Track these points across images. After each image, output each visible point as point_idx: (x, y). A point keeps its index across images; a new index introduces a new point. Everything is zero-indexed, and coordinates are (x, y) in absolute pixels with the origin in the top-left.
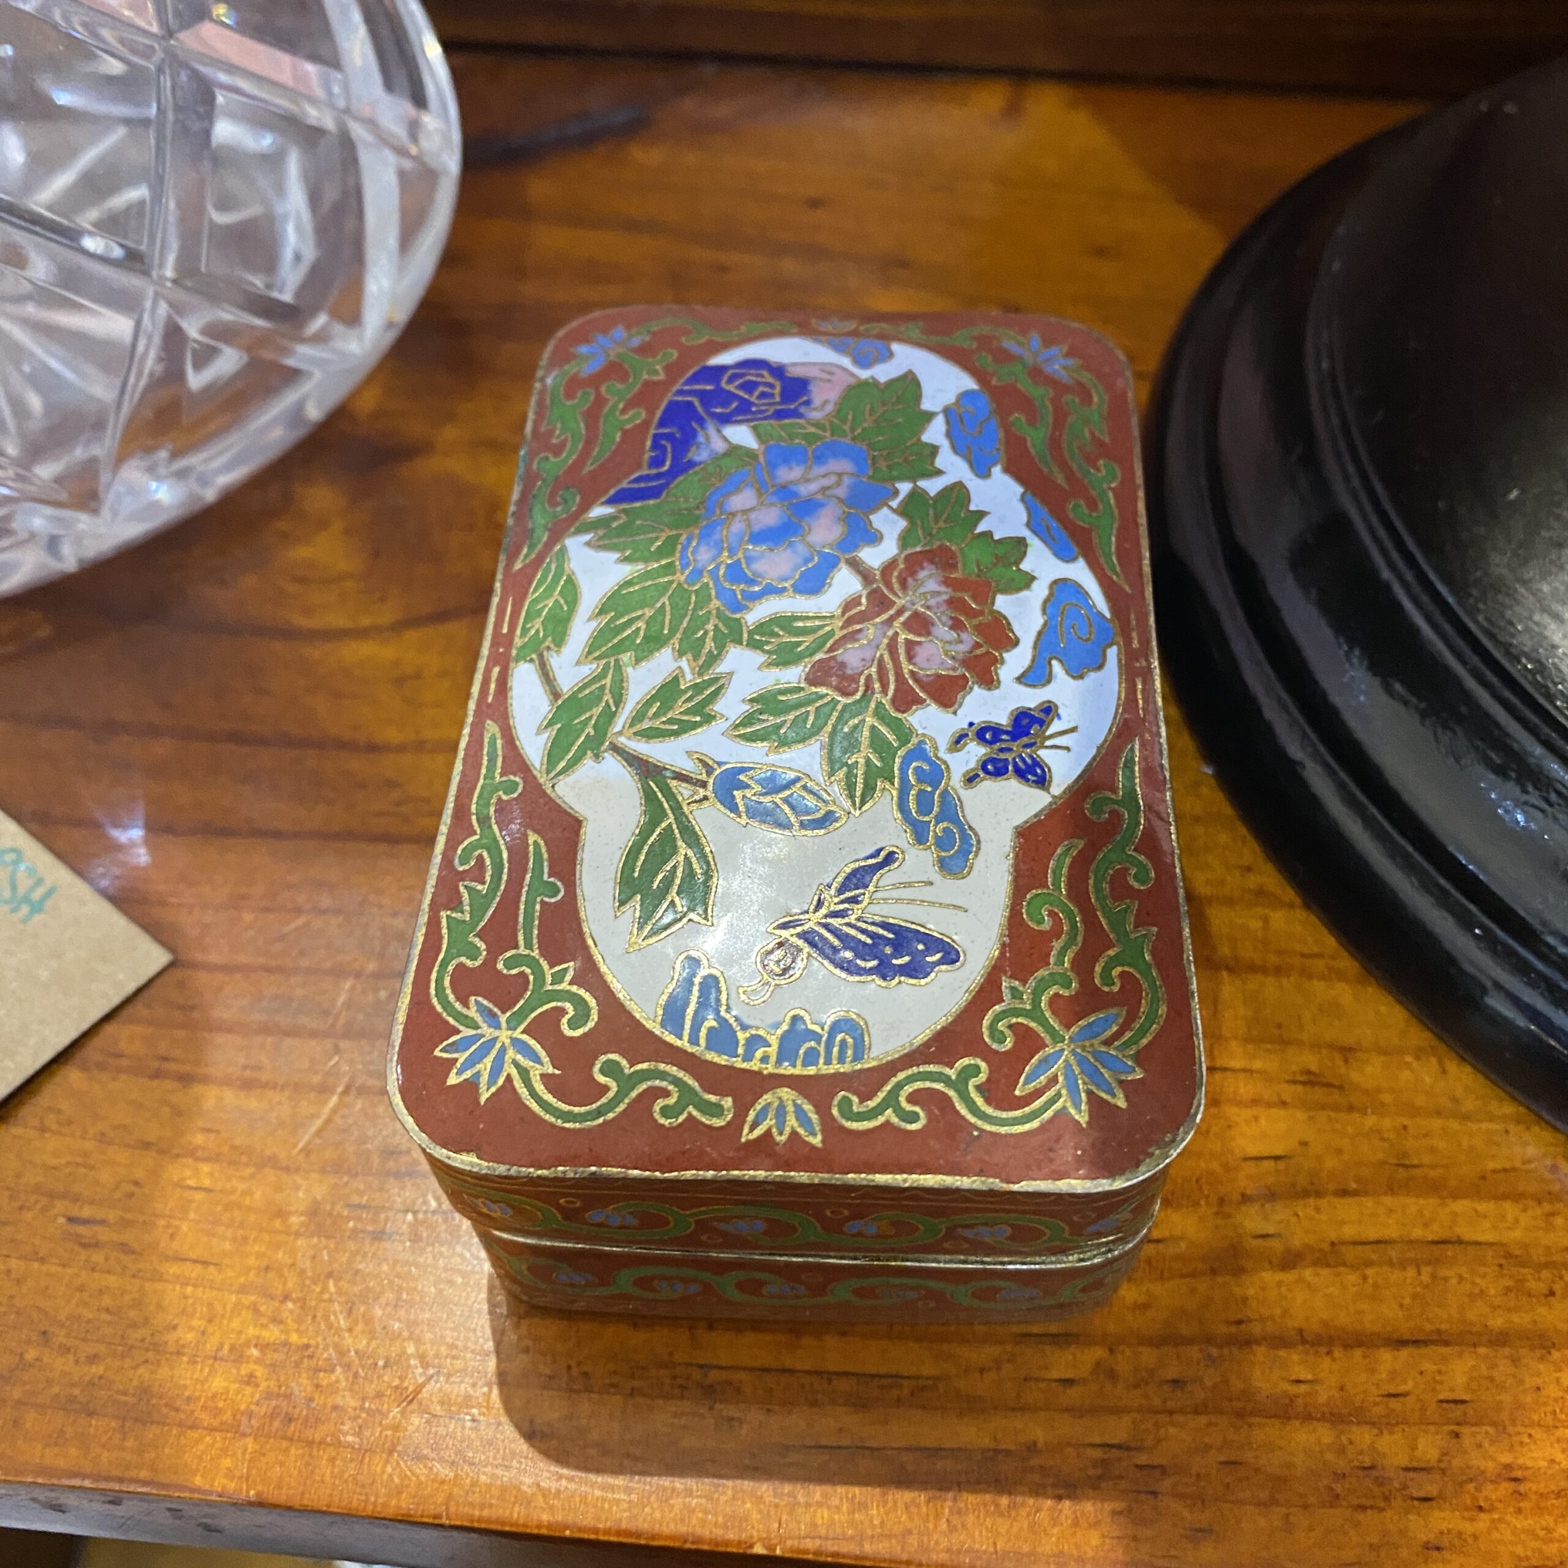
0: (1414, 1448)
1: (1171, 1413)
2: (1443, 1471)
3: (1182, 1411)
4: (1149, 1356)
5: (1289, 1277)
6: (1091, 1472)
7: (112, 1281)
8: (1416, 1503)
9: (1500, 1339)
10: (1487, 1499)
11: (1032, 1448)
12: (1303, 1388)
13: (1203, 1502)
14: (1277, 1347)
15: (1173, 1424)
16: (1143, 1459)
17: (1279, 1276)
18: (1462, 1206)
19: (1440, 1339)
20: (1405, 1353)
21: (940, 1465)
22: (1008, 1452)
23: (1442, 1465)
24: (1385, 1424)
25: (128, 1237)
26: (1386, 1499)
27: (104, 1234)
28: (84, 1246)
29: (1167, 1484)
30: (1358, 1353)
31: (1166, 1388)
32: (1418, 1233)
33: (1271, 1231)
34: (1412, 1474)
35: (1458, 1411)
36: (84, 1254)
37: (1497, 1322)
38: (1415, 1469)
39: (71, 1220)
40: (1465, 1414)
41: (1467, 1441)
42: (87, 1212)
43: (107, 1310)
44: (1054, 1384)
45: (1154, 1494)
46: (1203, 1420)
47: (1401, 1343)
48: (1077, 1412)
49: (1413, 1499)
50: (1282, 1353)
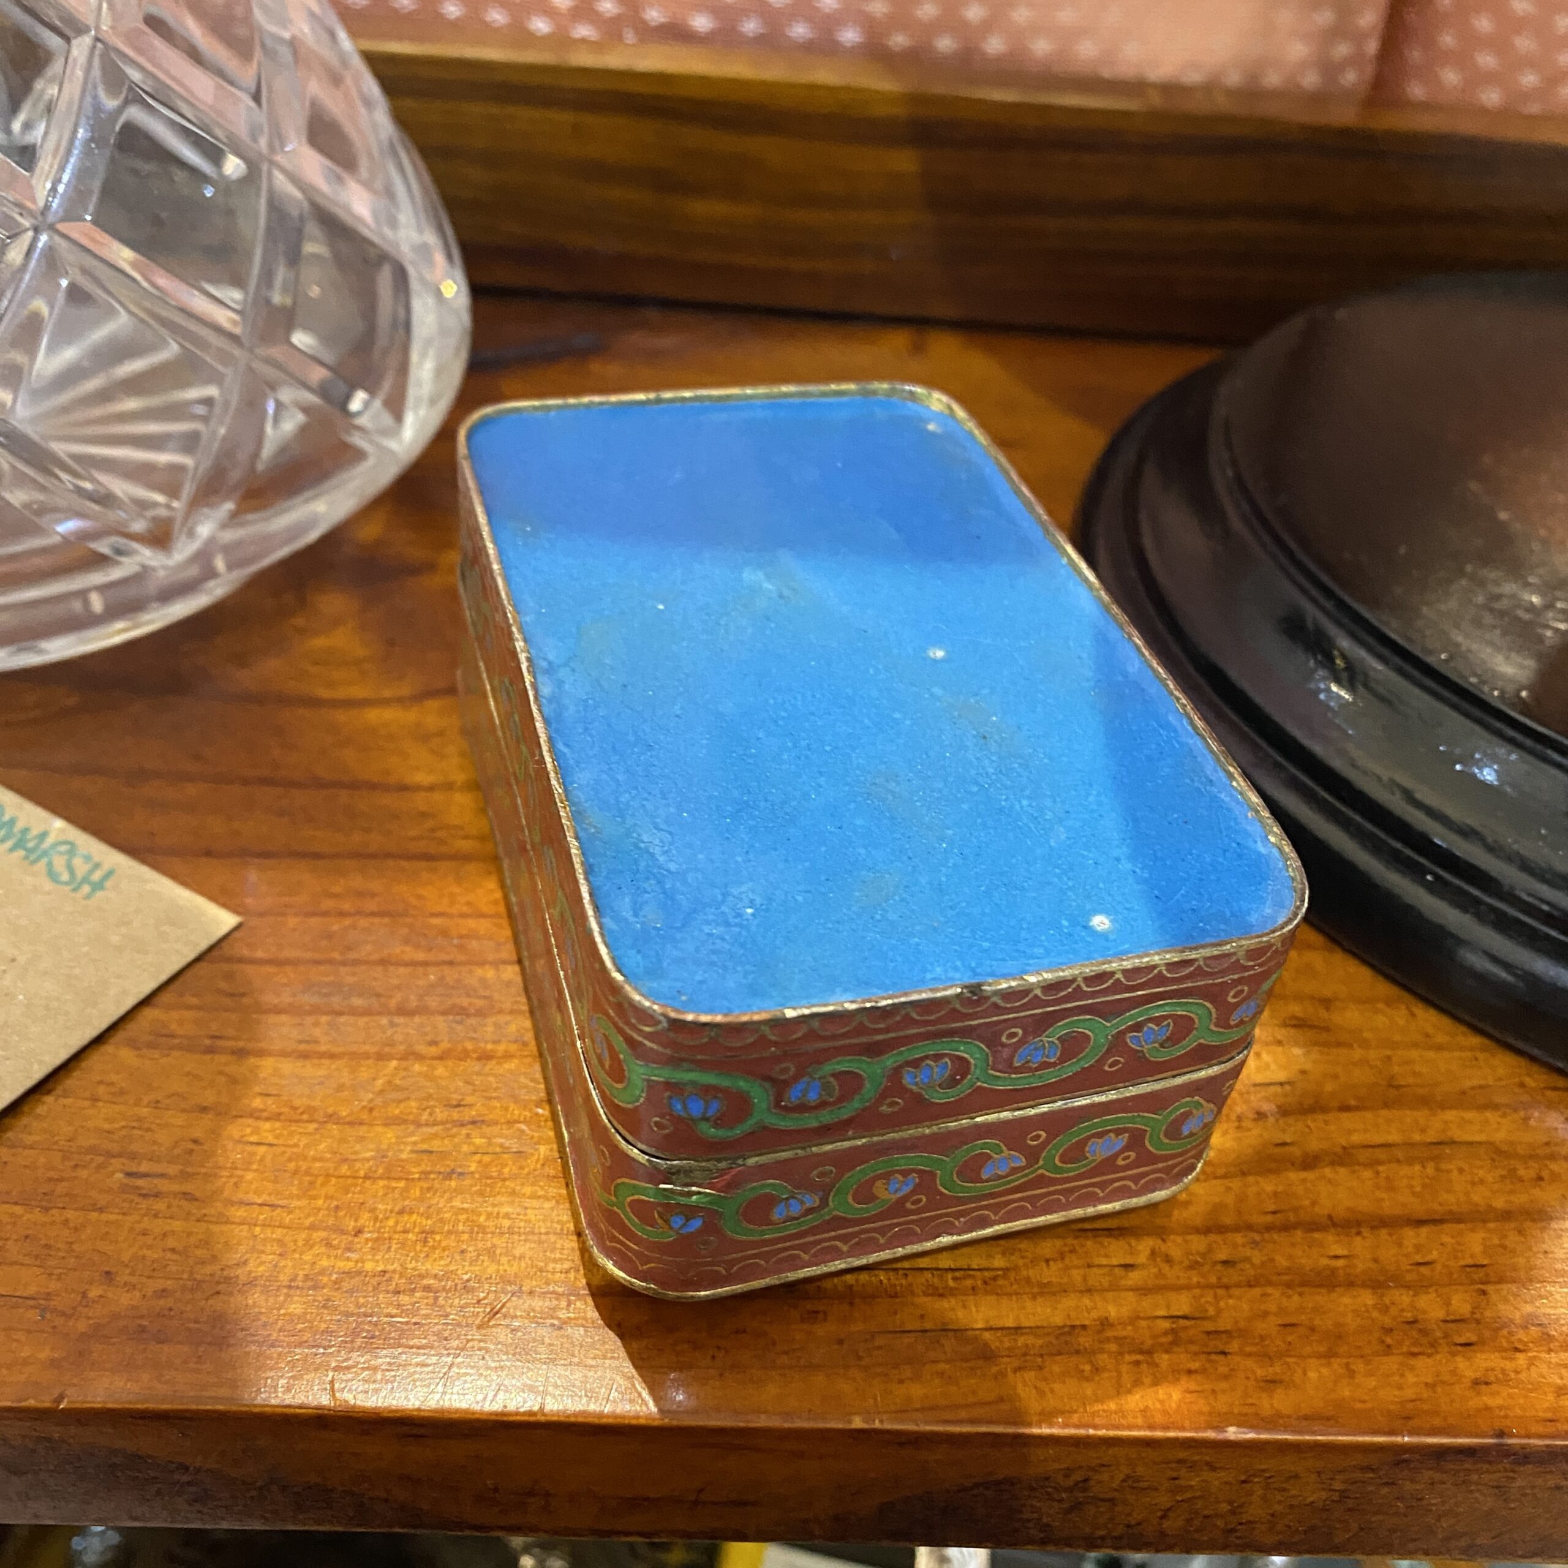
0: (1448, 1304)
1: (1227, 1287)
2: (1478, 1322)
3: (1238, 1285)
4: (1198, 1243)
5: (1310, 1175)
6: (1163, 1340)
7: (177, 1225)
8: (1460, 1348)
9: (1506, 1215)
10: (1520, 1340)
11: (1105, 1323)
12: (1340, 1263)
13: (1270, 1358)
14: (1312, 1230)
15: (1230, 1297)
16: (1209, 1326)
17: (1303, 1175)
18: (1451, 1115)
19: (1456, 1218)
20: (1424, 1230)
21: (1021, 1341)
22: (1084, 1327)
23: (1477, 1316)
24: (1419, 1287)
25: (188, 1187)
26: (1432, 1345)
27: (163, 1185)
28: (144, 1196)
29: (1234, 1346)
30: (1384, 1232)
31: (1219, 1267)
32: (1417, 1137)
33: (1289, 1140)
34: (1450, 1325)
35: (1480, 1274)
36: (144, 1204)
37: (1499, 1203)
38: (1453, 1321)
39: (129, 1174)
40: (1487, 1275)
41: (1494, 1297)
42: (144, 1167)
43: (173, 1250)
44: (1117, 1270)
45: (1224, 1353)
46: (1257, 1291)
47: (1420, 1223)
48: (1143, 1291)
49: (1457, 1344)
50: (1316, 1235)
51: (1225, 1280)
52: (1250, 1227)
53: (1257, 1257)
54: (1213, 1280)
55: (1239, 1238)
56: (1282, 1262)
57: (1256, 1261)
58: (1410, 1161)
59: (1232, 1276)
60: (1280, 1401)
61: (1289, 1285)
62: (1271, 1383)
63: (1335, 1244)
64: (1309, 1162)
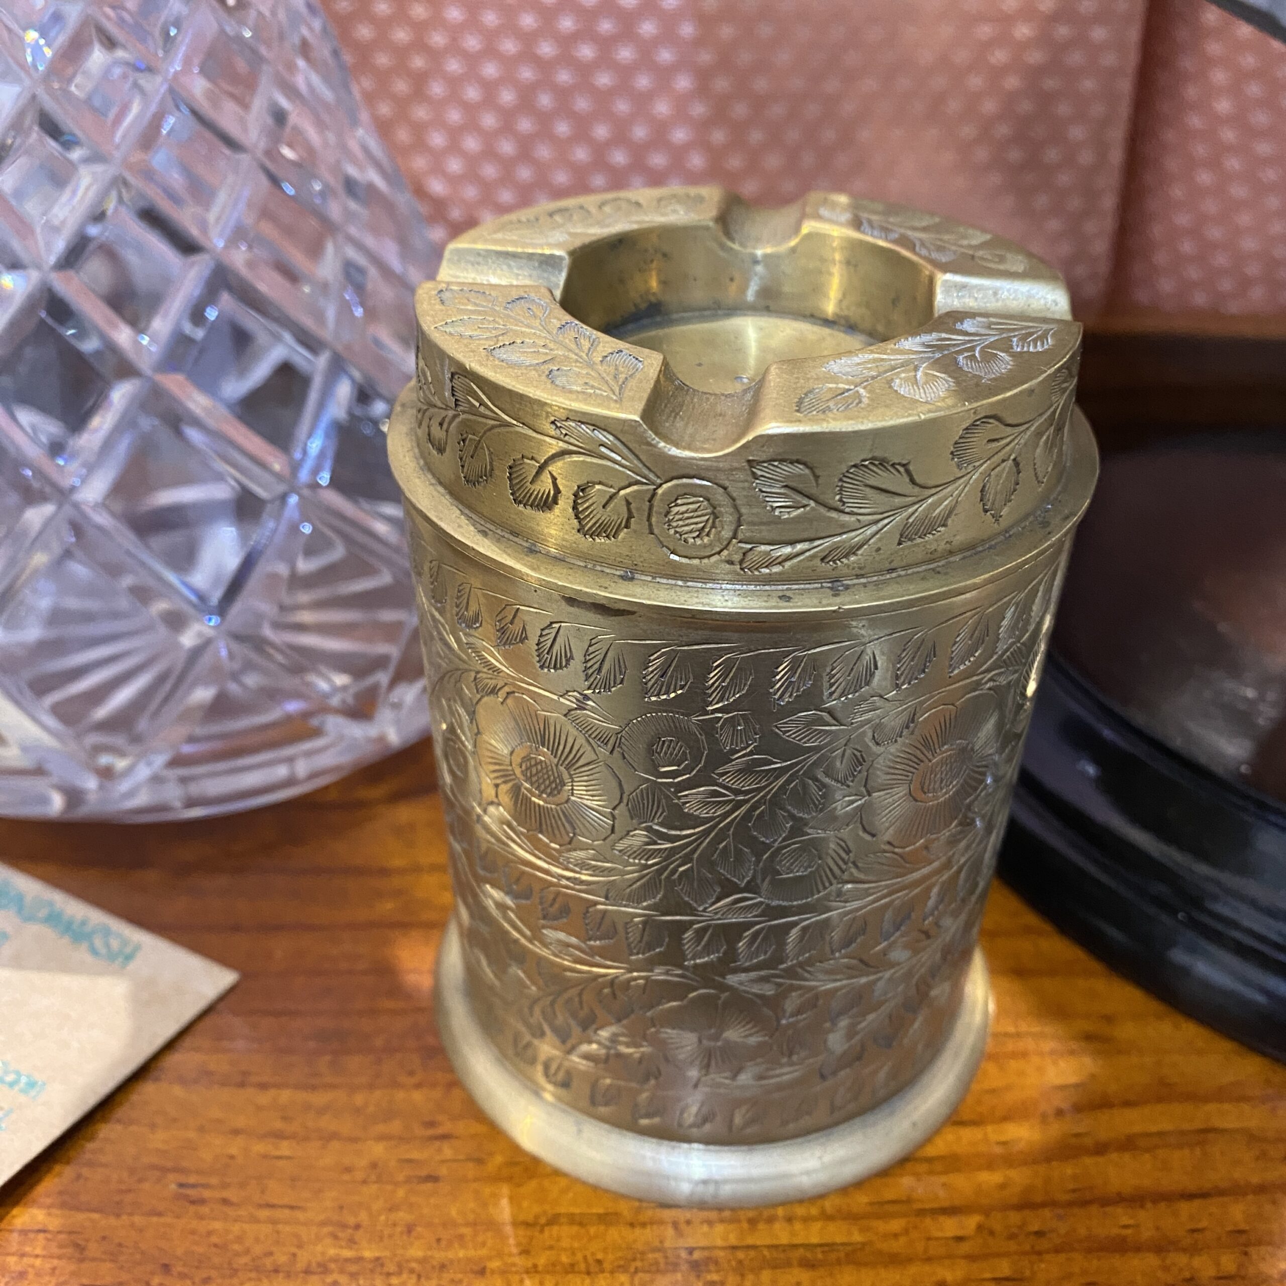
0: (1218, 1264)
2: (1243, 1278)
3: (1048, 1252)
4: (1015, 1218)
5: (1101, 1160)
7: (217, 1225)
9: (1261, 1189)
12: (1129, 1232)
14: (1103, 1206)
17: (1096, 1159)
18: (1211, 1107)
19: (1220, 1192)
20: (1197, 1203)
23: (1242, 1273)
24: (1193, 1250)
25: (226, 1194)
27: (207, 1194)
28: (193, 1203)
30: (1163, 1205)
31: (1032, 1237)
32: (1186, 1126)
33: (1082, 1132)
34: (1221, 1281)
35: (1243, 1239)
36: (192, 1209)
37: (1255, 1179)
38: (1223, 1278)
39: (181, 1185)
40: (1248, 1239)
41: (1255, 1257)
42: (192, 1179)
43: (216, 1246)
48: (972, 1258)
50: (1109, 1209)
51: (1037, 1248)
52: (1055, 1204)
53: (1063, 1228)
54: (1027, 1247)
55: (1047, 1213)
56: (1082, 1232)
57: (1063, 1231)
58: (1180, 1147)
59: (1044, 1244)
61: (1089, 1251)
63: (1123, 1216)
64: (1101, 1149)
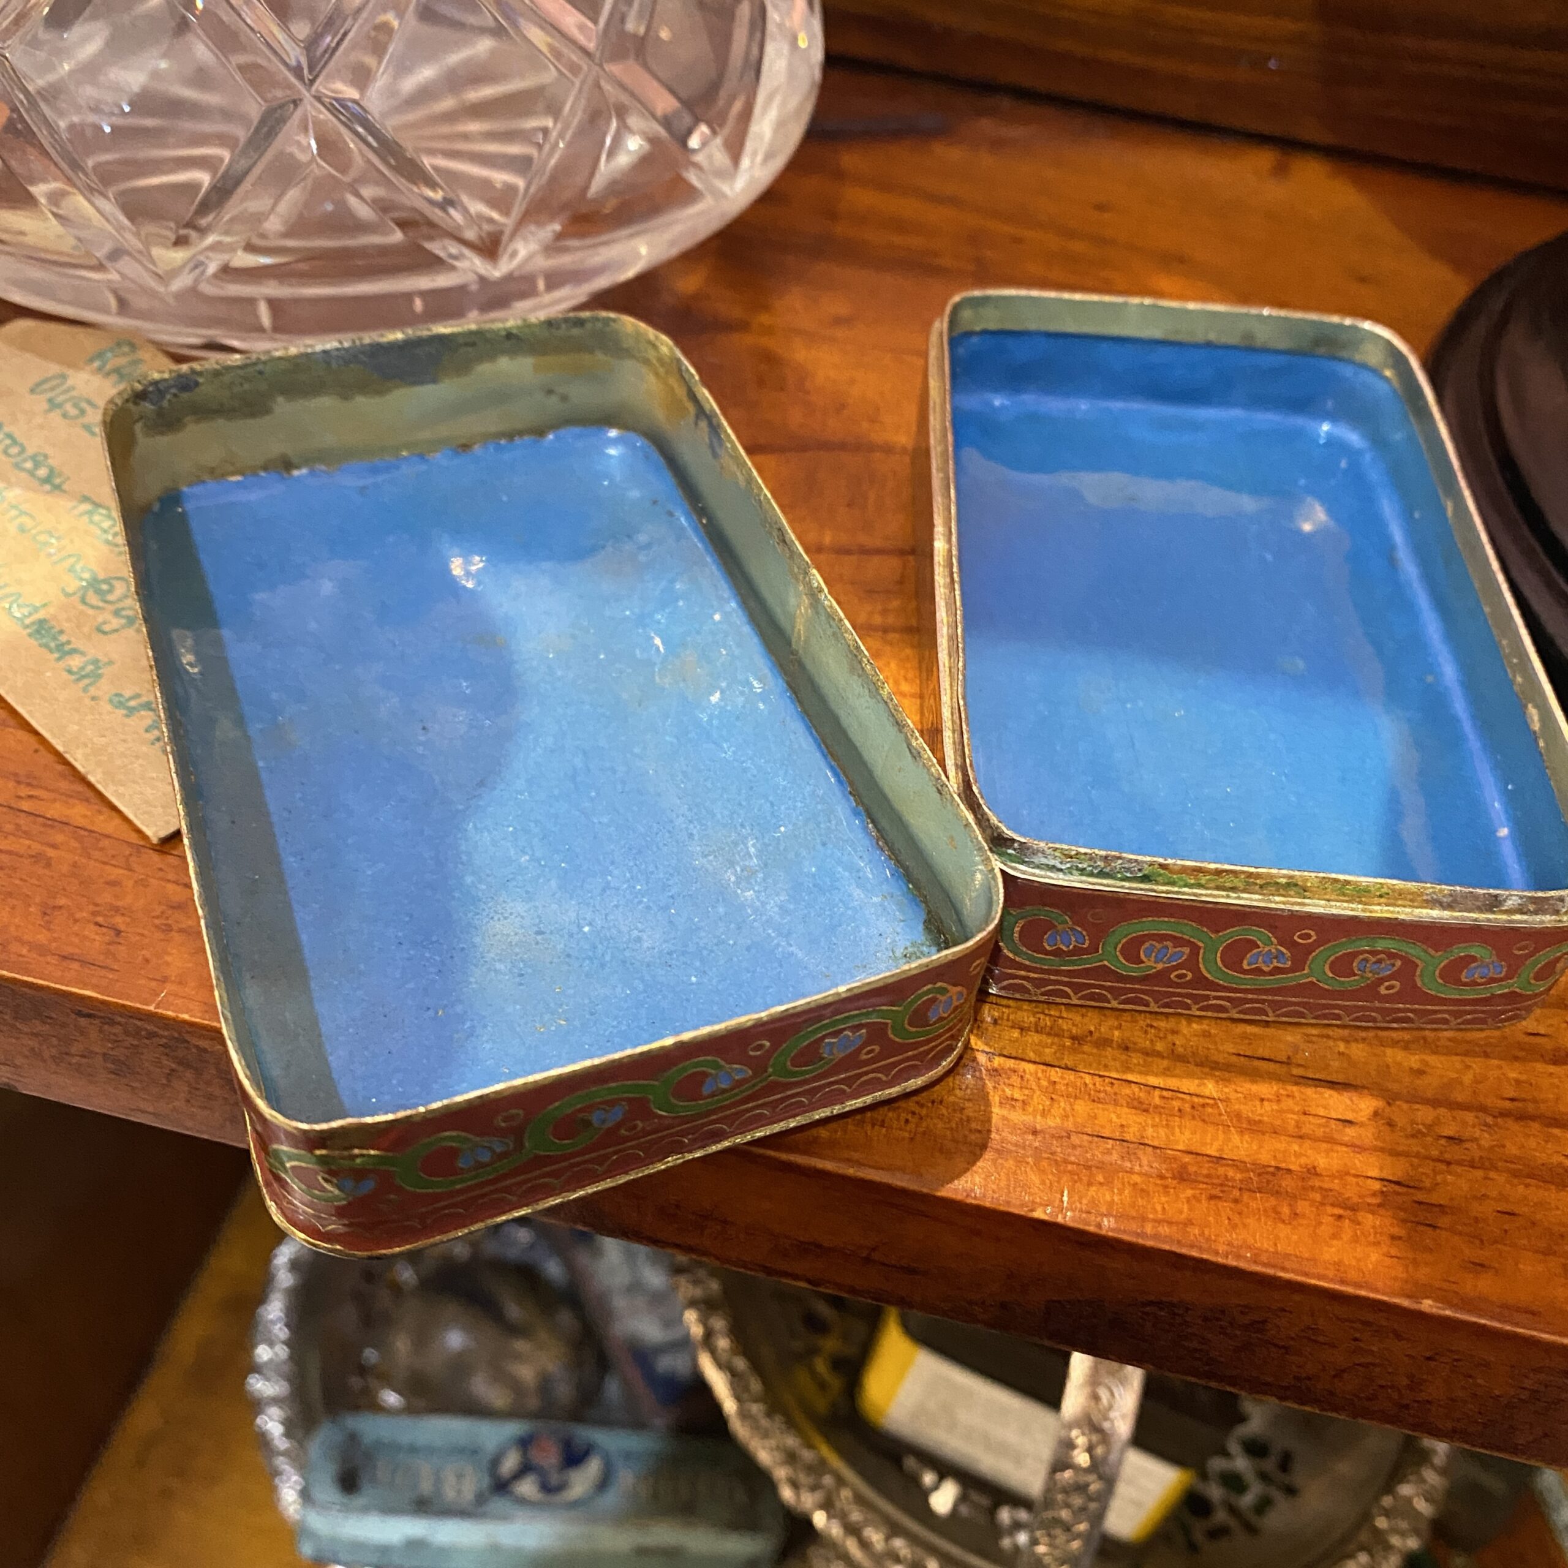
1: (1449, 1163)
3: (1460, 1163)
5: (1558, 1070)
6: (1369, 1200)
11: (1312, 1171)
13: (1482, 1241)
14: (1550, 1125)
15: (1450, 1173)
16: (1420, 1196)
21: (1221, 1170)
22: (1289, 1171)
29: (1444, 1221)
31: (1443, 1142)
44: (1333, 1123)
45: (1435, 1227)
46: (1479, 1174)
51: (1447, 1156)
52: (1483, 1109)
53: (1486, 1140)
54: (1435, 1153)
55: (1470, 1117)
56: (1512, 1150)
57: (1485, 1143)
59: (1455, 1152)
60: (1484, 1285)
61: (1516, 1174)
62: (1480, 1267)
64: (1561, 1058)
